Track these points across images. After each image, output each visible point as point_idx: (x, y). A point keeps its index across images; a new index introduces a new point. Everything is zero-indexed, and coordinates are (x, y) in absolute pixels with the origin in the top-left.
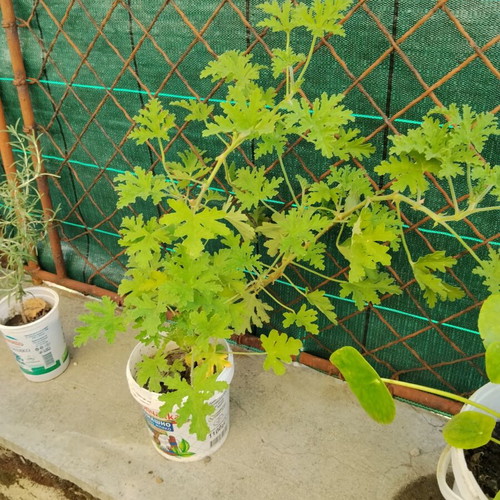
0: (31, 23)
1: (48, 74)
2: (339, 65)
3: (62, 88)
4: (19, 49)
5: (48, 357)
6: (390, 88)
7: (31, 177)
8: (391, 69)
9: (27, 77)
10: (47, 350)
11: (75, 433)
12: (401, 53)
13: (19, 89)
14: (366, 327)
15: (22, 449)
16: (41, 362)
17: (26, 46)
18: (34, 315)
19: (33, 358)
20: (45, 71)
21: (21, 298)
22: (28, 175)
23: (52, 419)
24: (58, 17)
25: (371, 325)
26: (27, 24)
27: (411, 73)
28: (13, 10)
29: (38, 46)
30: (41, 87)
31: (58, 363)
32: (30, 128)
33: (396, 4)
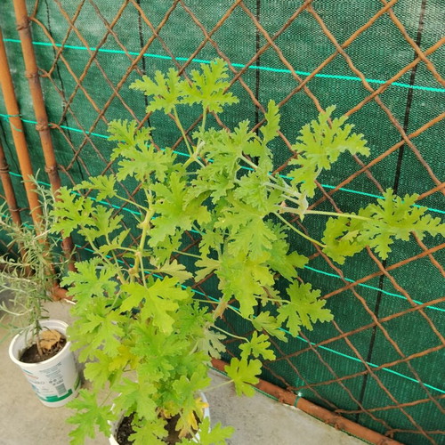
0: (52, 75)
1: (69, 121)
3: (82, 135)
4: (41, 96)
5: (61, 388)
6: (398, 173)
9: (49, 121)
10: (60, 382)
12: (412, 147)
13: (41, 133)
16: (54, 392)
17: (47, 95)
18: (49, 347)
19: (46, 388)
20: (65, 118)
21: (37, 333)
24: (78, 73)
26: (49, 75)
28: (35, 61)
29: (59, 96)
30: (62, 132)
31: (70, 392)
32: (52, 168)
33: (410, 97)
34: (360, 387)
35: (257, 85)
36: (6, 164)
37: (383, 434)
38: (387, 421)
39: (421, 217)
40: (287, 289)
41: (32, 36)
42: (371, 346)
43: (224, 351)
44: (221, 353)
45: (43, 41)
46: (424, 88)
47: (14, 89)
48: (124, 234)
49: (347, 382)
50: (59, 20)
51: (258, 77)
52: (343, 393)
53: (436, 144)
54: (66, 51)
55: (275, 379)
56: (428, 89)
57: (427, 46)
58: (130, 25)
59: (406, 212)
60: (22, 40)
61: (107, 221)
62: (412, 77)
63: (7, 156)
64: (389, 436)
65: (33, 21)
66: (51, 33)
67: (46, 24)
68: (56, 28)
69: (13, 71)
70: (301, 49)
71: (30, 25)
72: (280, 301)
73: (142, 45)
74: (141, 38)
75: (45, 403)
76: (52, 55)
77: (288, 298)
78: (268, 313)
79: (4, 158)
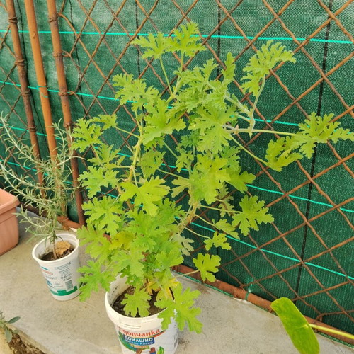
0: (72, 55)
1: (82, 89)
2: (283, 90)
3: (91, 99)
4: (63, 71)
5: (69, 284)
7: (67, 158)
8: (321, 93)
9: (68, 90)
10: (69, 278)
11: (84, 341)
12: (329, 82)
13: (62, 98)
14: (299, 278)
15: (46, 350)
16: (64, 287)
17: (68, 69)
18: (62, 253)
19: (58, 284)
20: (80, 87)
21: (54, 241)
22: (65, 157)
23: (69, 329)
24: (91, 52)
25: (303, 277)
26: (70, 55)
27: (335, 96)
28: (60, 45)
29: (76, 70)
30: (77, 97)
31: (76, 288)
32: (69, 124)
33: (326, 48)
34: (296, 281)
35: (219, 49)
36: (34, 125)
37: (315, 319)
38: (317, 308)
40: (240, 203)
41: (59, 27)
43: (193, 250)
44: (190, 252)
45: (66, 31)
46: (335, 42)
47: (43, 68)
48: (121, 160)
49: (285, 275)
50: (78, 14)
51: (219, 44)
52: (283, 283)
53: (345, 81)
54: (83, 36)
56: (338, 42)
58: (129, 14)
59: (325, 126)
60: (52, 32)
61: (108, 154)
62: (327, 34)
63: (35, 119)
64: (319, 320)
65: (61, 17)
66: (72, 24)
67: (70, 19)
68: (76, 20)
69: (44, 54)
70: (250, 20)
71: (58, 19)
72: (234, 211)
73: (137, 27)
74: (137, 23)
76: (73, 40)
77: (240, 209)
78: (225, 220)
79: (33, 121)
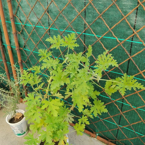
0: (21, 33)
1: (26, 47)
3: (30, 52)
4: (17, 40)
5: (22, 131)
6: (128, 67)
8: (129, 62)
9: (20, 47)
10: (22, 129)
12: (132, 60)
13: (17, 51)
16: (20, 132)
17: (19, 39)
18: (18, 118)
19: (17, 131)
20: (25, 46)
21: (15, 114)
24: (29, 33)
28: (15, 28)
29: (23, 40)
30: (23, 50)
31: (25, 132)
32: (20, 62)
33: (132, 45)
34: (116, 133)
35: (85, 39)
36: (6, 60)
38: (125, 144)
39: (135, 83)
41: (15, 21)
42: (120, 120)
43: (73, 121)
45: (18, 23)
46: (136, 42)
47: (9, 37)
49: (112, 131)
50: (23, 16)
51: (85, 37)
52: (111, 134)
53: (140, 59)
54: (25, 26)
55: (90, 130)
56: (137, 42)
57: (137, 30)
58: (45, 19)
59: (130, 81)
60: (11, 22)
61: (37, 79)
62: (132, 39)
63: (6, 57)
65: (15, 16)
66: (20, 20)
67: (19, 17)
68: (22, 19)
69: (9, 31)
70: (98, 29)
71: (14, 18)
72: (91, 105)
73: (49, 25)
74: (49, 23)
75: (17, 136)
76: (21, 27)
77: (94, 104)
79: (5, 58)
